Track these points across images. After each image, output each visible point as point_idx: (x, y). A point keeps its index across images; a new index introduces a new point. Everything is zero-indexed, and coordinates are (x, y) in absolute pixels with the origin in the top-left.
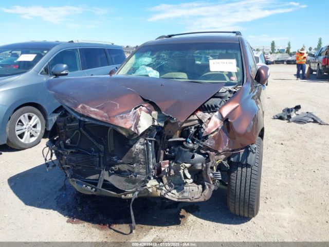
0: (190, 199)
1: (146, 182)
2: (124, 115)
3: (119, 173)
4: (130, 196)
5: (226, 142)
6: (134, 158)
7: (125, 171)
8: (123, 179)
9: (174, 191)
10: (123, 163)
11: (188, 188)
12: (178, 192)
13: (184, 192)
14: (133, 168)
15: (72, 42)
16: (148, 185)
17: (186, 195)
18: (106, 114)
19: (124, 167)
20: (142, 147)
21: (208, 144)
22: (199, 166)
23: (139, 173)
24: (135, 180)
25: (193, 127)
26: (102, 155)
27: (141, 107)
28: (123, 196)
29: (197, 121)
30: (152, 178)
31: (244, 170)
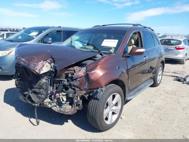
0: (63, 112)
1: (45, 99)
2: (36, 63)
3: (35, 92)
4: (36, 105)
5: (86, 84)
6: (41, 86)
7: (37, 92)
8: (36, 96)
9: (58, 107)
10: (36, 88)
11: (64, 106)
12: (59, 107)
13: (62, 108)
14: (40, 91)
15: (60, 27)
16: (45, 101)
17: (62, 109)
18: (27, 62)
19: (37, 90)
20: (46, 81)
21: (75, 84)
22: (71, 95)
23: (43, 94)
24: (41, 97)
25: (70, 74)
26: (29, 83)
27: (48, 60)
28: (33, 104)
29: (73, 71)
30: (48, 98)
31: (95, 101)
